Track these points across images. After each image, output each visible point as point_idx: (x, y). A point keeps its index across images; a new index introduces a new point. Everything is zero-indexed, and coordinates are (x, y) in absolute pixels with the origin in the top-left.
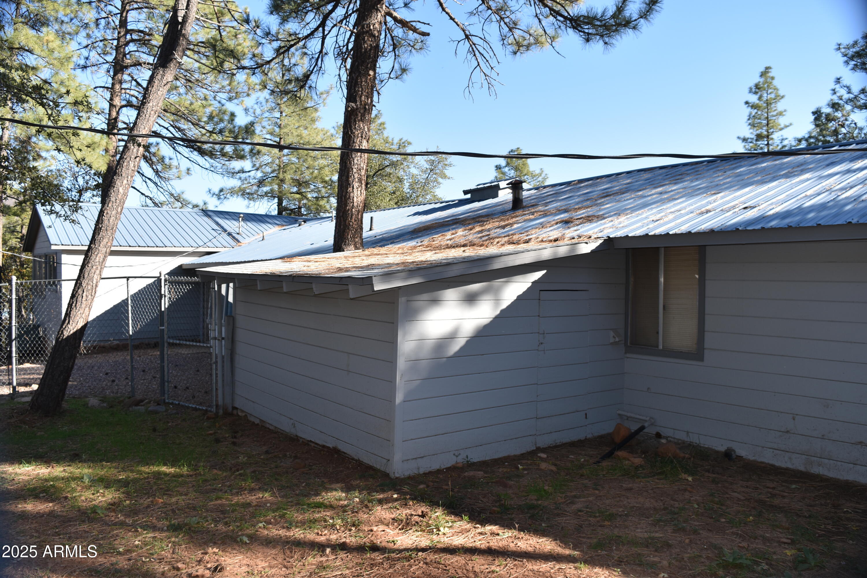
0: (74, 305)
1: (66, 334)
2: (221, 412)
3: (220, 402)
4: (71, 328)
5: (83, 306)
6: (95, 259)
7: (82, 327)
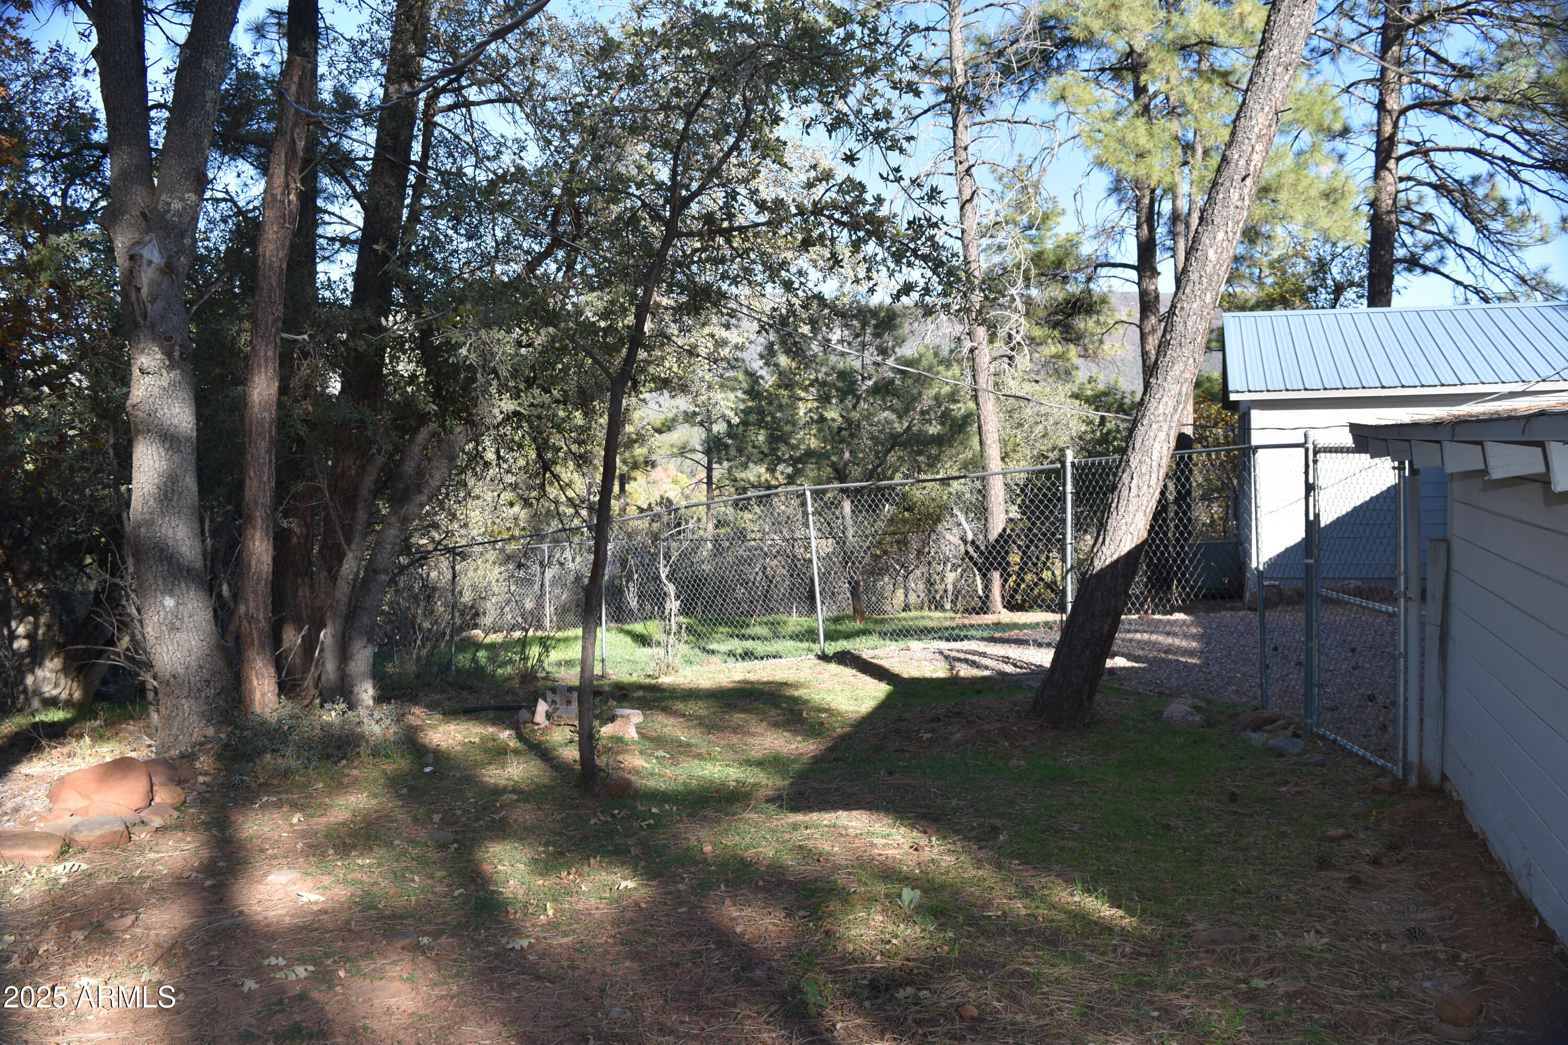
0: (1114, 505)
1: (1098, 565)
2: (1413, 780)
3: (1413, 756)
4: (1108, 553)
5: (1132, 508)
6: (1156, 408)
7: (1130, 553)
